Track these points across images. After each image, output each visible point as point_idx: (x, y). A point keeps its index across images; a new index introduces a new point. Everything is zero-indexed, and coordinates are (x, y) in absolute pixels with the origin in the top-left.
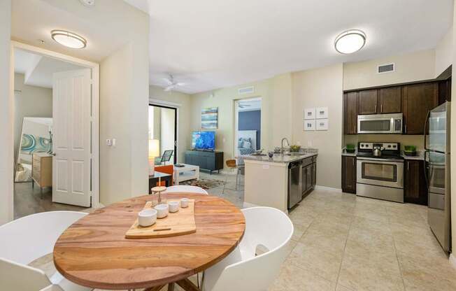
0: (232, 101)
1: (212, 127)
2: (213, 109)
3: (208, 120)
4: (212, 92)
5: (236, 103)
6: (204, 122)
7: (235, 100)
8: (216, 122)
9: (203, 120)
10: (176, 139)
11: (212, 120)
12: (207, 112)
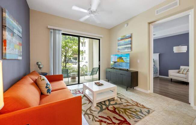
0: (147, 25)
1: (126, 50)
2: (127, 36)
3: (123, 45)
4: (127, 22)
5: (152, 26)
6: (120, 47)
7: (149, 23)
8: (130, 46)
9: (118, 46)
10: (99, 60)
11: (126, 45)
12: (122, 39)
